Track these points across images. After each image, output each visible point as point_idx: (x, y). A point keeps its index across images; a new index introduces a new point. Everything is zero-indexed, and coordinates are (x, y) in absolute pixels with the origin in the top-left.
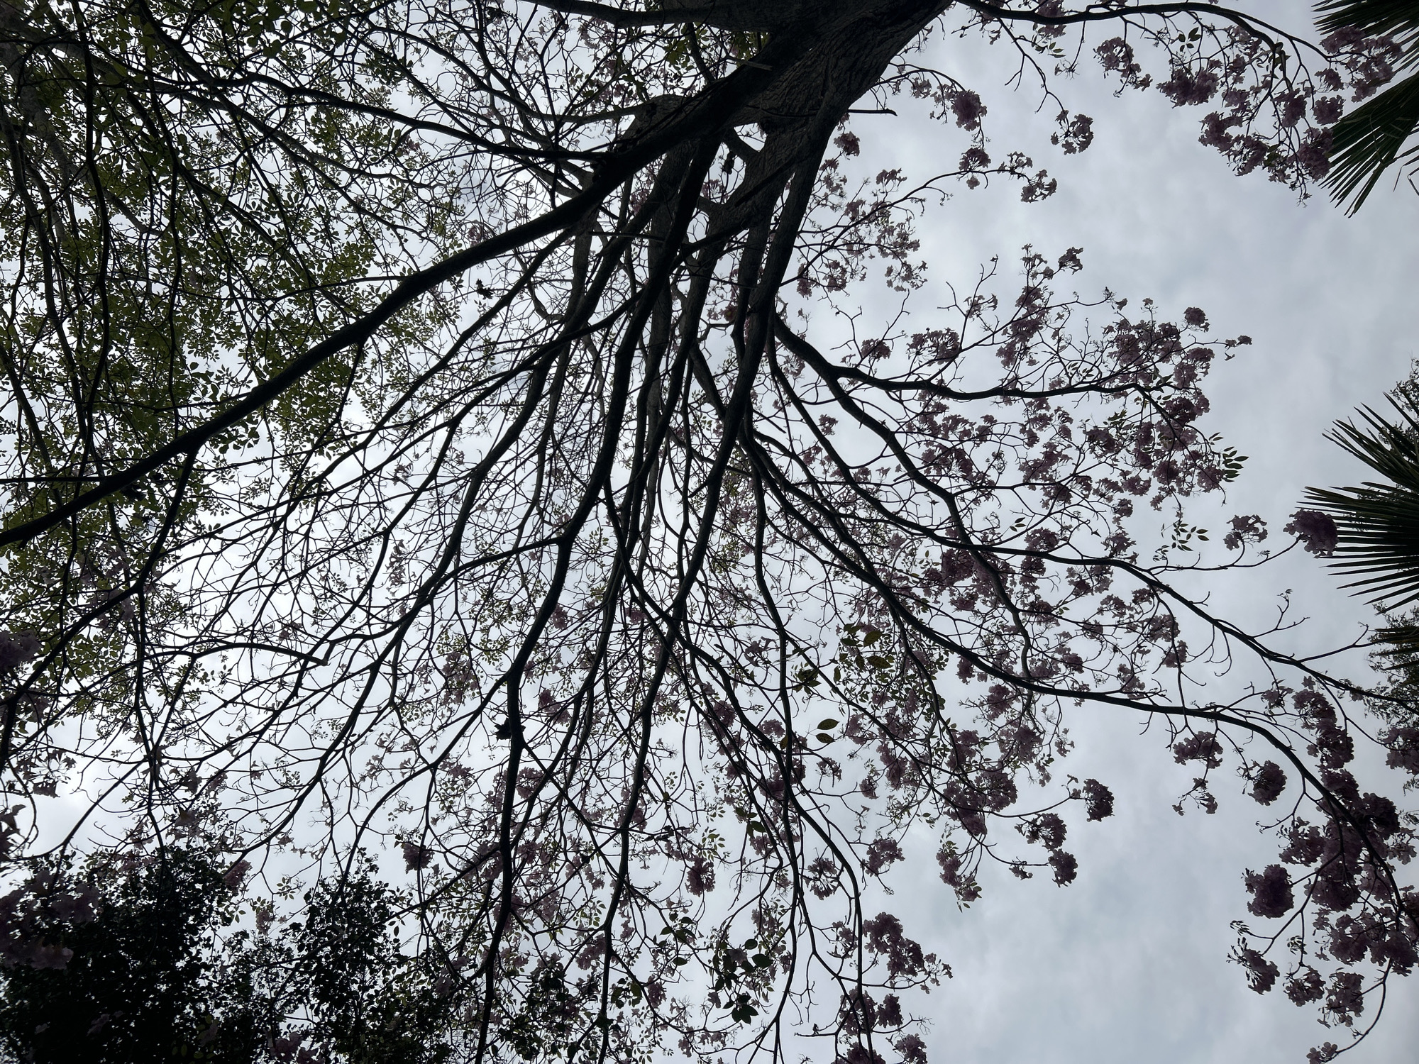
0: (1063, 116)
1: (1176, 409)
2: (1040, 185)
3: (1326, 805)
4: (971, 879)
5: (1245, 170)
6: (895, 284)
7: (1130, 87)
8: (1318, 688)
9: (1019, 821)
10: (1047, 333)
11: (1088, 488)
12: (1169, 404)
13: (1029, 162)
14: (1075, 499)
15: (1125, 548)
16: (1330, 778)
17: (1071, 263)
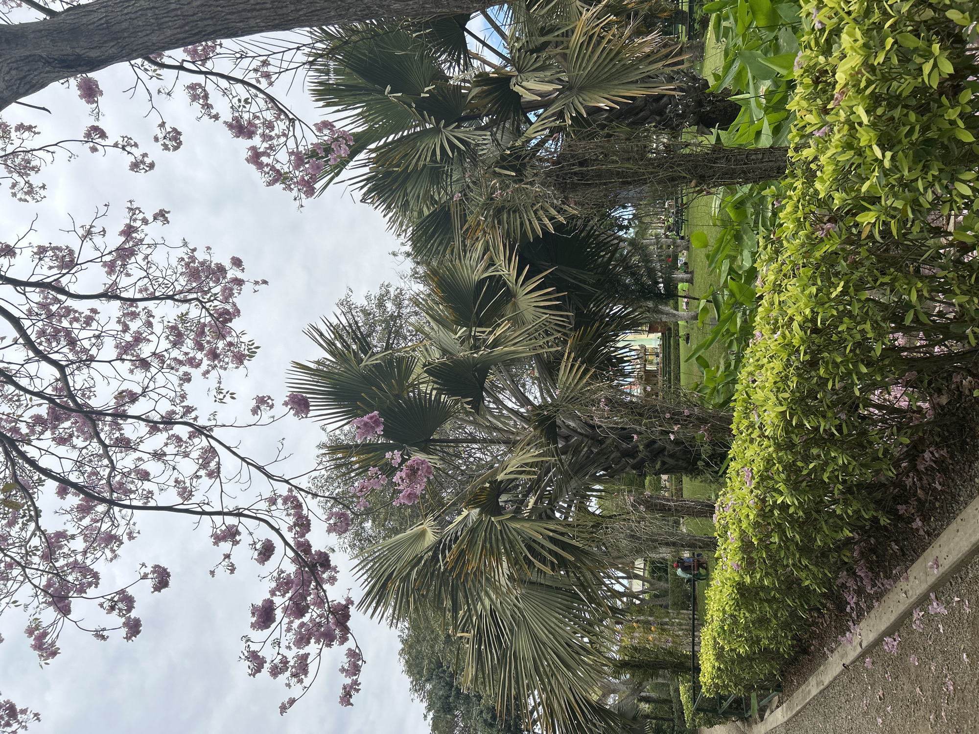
0: (162, 125)
1: (221, 315)
2: (143, 162)
3: (297, 559)
4: (53, 644)
5: (270, 184)
6: (19, 196)
7: (206, 117)
8: (295, 493)
9: (102, 600)
10: (140, 257)
11: (163, 362)
12: (216, 311)
13: (136, 145)
14: (153, 370)
15: (190, 413)
16: (299, 545)
17: (162, 219)
